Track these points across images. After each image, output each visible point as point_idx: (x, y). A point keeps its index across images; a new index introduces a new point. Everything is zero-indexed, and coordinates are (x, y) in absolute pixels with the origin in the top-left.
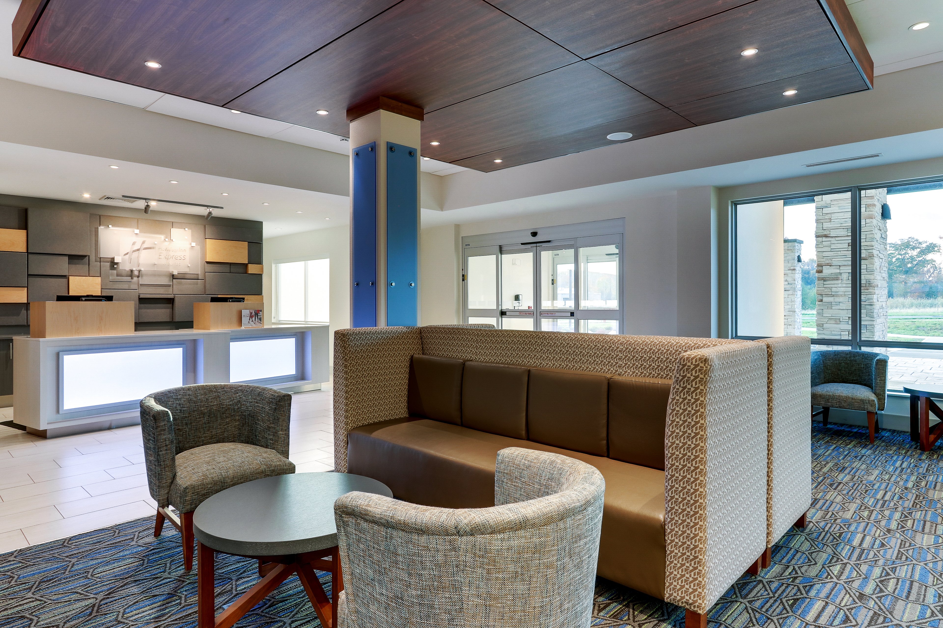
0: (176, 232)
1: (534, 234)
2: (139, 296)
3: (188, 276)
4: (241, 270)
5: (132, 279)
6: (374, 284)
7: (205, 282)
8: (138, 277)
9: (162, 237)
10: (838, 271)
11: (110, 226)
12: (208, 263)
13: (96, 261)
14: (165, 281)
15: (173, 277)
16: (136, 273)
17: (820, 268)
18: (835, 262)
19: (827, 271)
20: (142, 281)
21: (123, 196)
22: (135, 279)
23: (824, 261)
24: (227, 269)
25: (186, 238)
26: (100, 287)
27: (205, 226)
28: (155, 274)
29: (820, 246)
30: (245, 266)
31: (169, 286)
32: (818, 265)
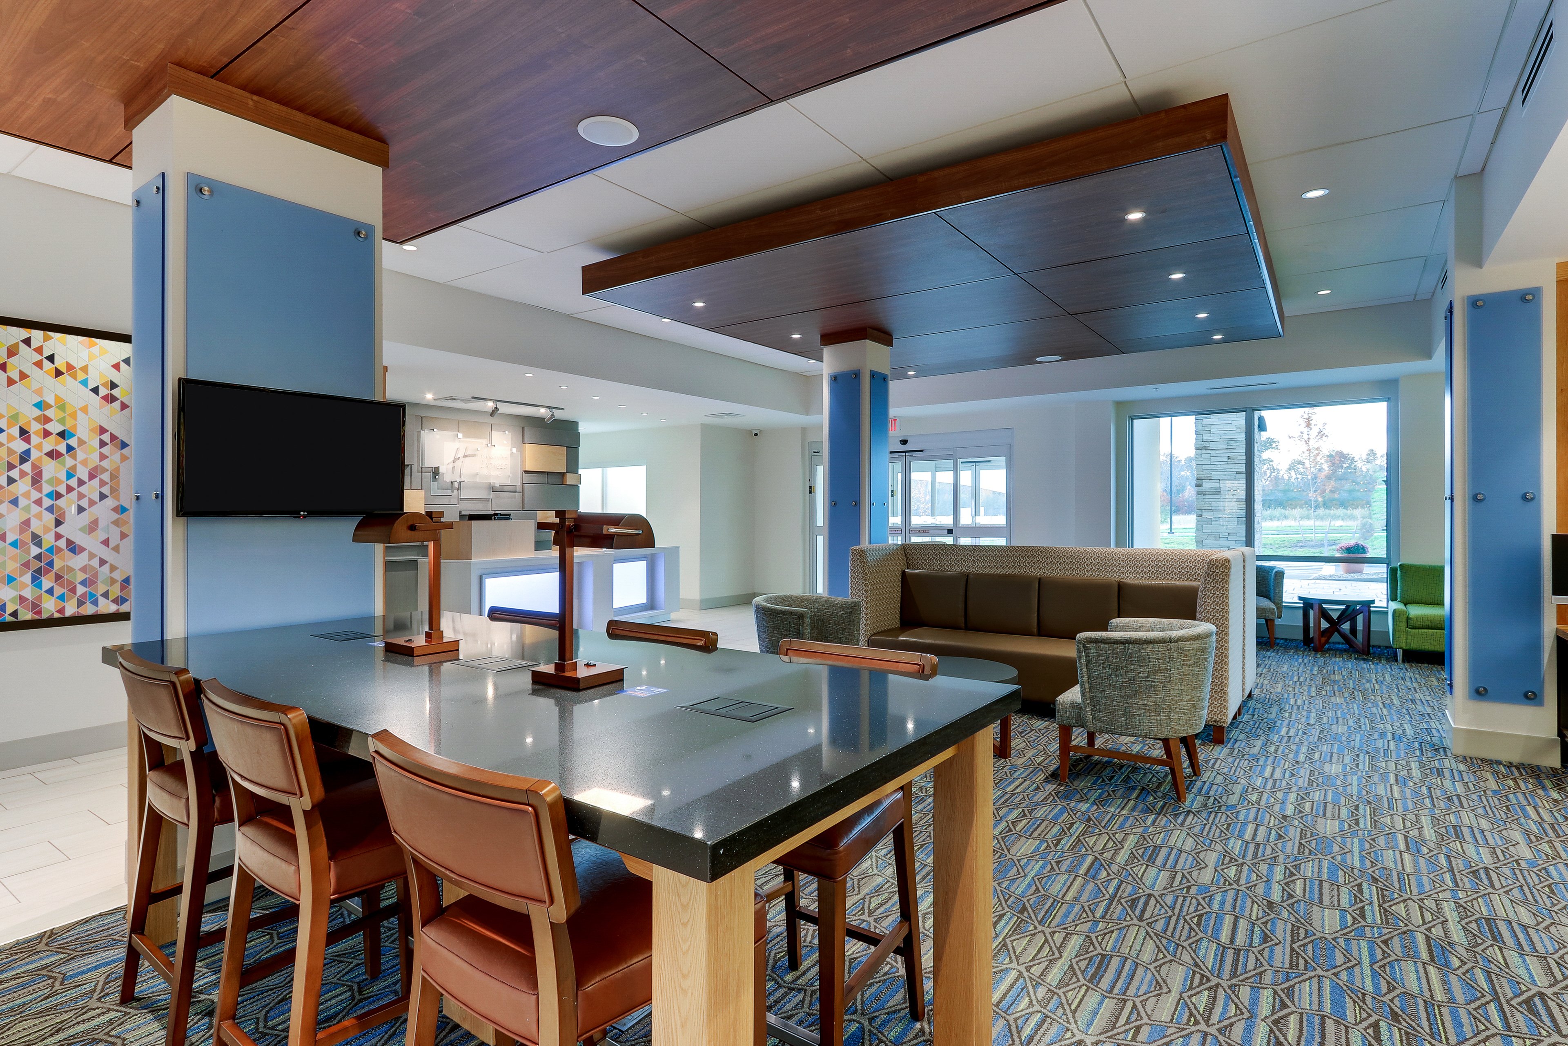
0: (497, 436)
1: (904, 442)
2: (460, 512)
3: (506, 489)
4: (557, 480)
5: (453, 492)
6: (857, 504)
7: (523, 495)
8: (458, 490)
9: (484, 442)
10: (1218, 485)
11: (435, 430)
12: (526, 472)
13: (418, 472)
14: (483, 495)
15: (493, 490)
16: (456, 485)
17: (1200, 482)
18: (1215, 476)
19: (1207, 485)
20: (464, 494)
21: (472, 398)
22: (456, 492)
23: (1203, 475)
24: (542, 479)
25: (505, 442)
26: (423, 502)
27: (523, 428)
28: (475, 486)
29: (1200, 459)
30: (563, 475)
31: (487, 500)
32: (1197, 479)
